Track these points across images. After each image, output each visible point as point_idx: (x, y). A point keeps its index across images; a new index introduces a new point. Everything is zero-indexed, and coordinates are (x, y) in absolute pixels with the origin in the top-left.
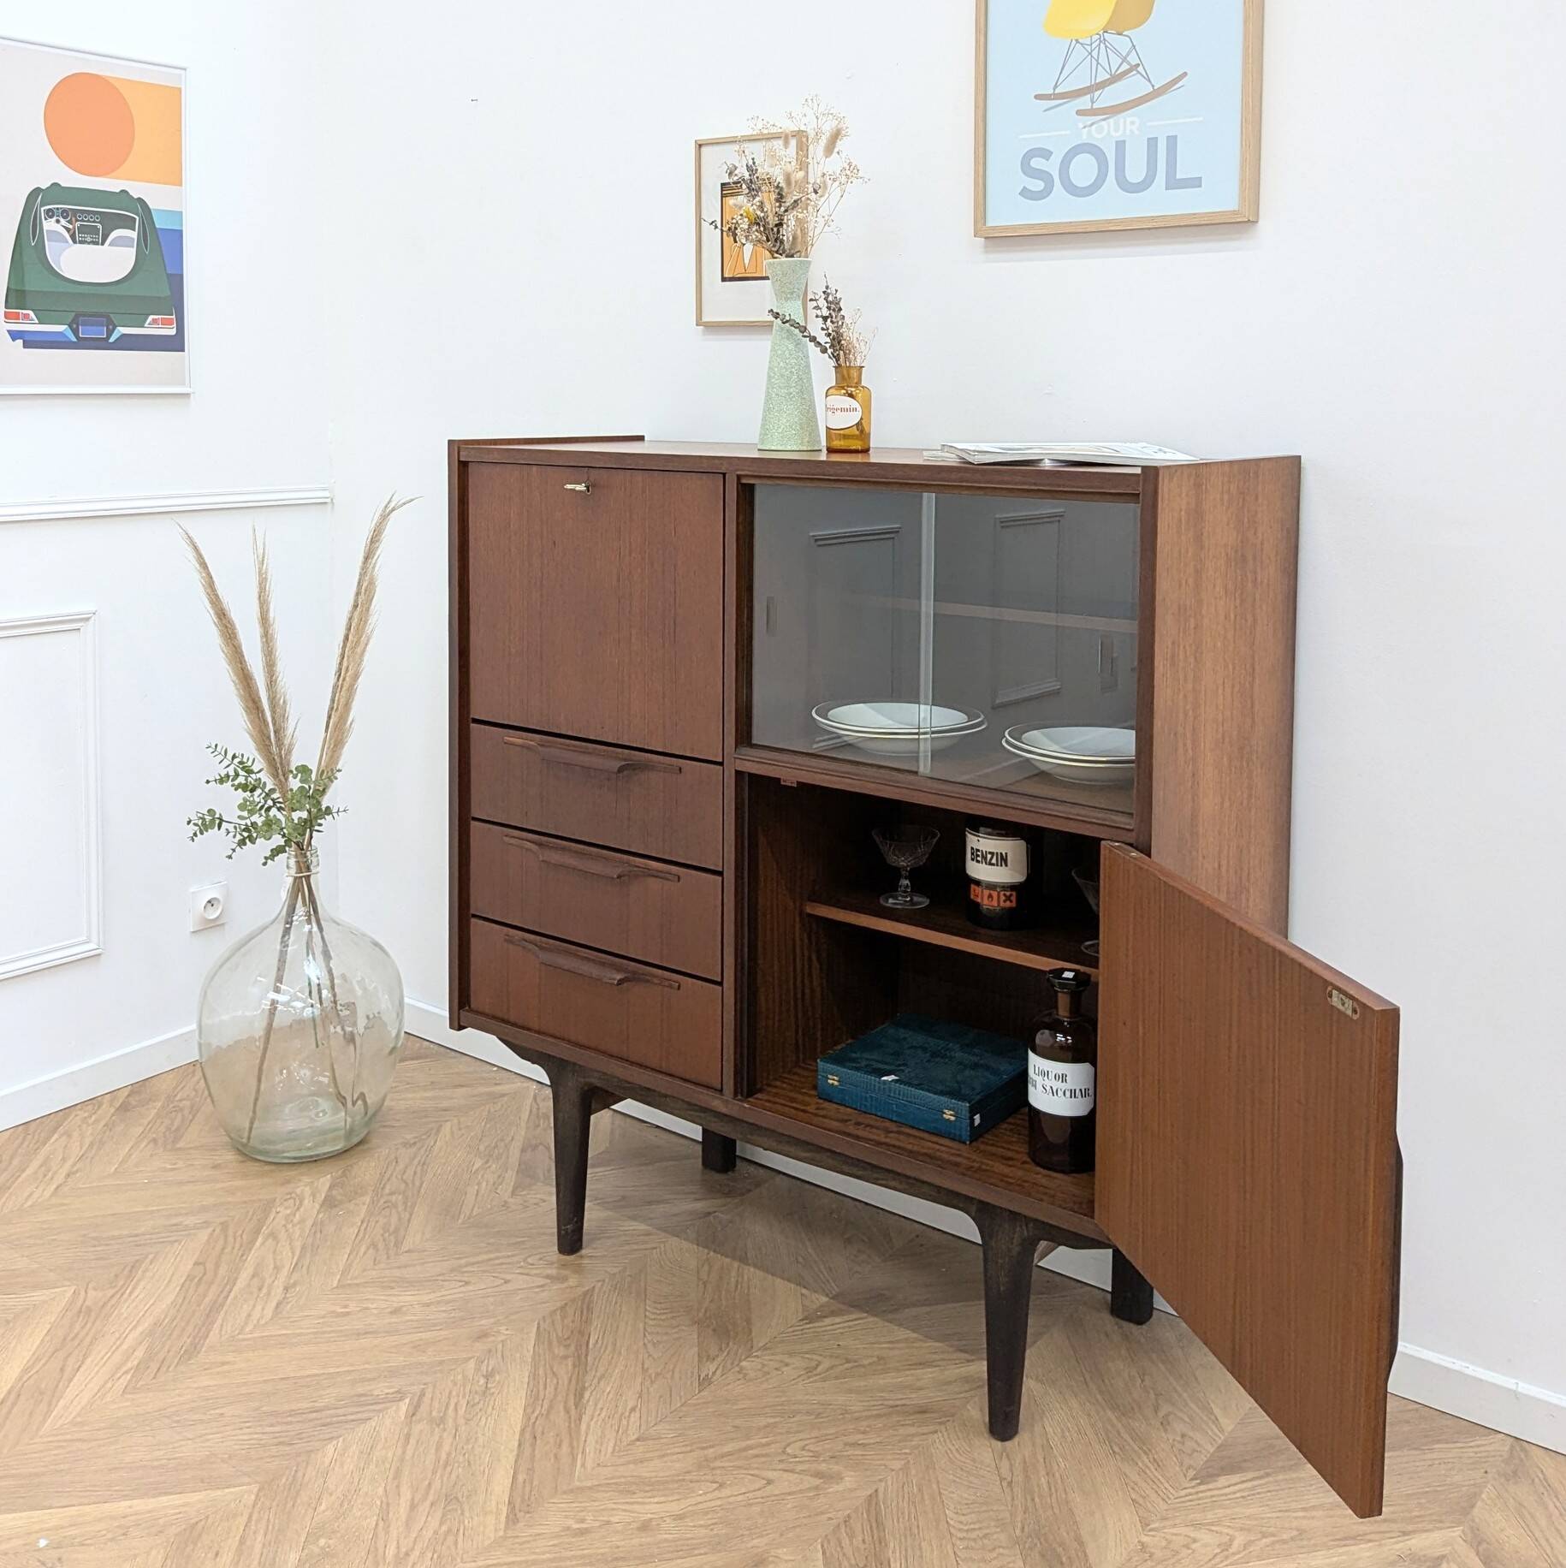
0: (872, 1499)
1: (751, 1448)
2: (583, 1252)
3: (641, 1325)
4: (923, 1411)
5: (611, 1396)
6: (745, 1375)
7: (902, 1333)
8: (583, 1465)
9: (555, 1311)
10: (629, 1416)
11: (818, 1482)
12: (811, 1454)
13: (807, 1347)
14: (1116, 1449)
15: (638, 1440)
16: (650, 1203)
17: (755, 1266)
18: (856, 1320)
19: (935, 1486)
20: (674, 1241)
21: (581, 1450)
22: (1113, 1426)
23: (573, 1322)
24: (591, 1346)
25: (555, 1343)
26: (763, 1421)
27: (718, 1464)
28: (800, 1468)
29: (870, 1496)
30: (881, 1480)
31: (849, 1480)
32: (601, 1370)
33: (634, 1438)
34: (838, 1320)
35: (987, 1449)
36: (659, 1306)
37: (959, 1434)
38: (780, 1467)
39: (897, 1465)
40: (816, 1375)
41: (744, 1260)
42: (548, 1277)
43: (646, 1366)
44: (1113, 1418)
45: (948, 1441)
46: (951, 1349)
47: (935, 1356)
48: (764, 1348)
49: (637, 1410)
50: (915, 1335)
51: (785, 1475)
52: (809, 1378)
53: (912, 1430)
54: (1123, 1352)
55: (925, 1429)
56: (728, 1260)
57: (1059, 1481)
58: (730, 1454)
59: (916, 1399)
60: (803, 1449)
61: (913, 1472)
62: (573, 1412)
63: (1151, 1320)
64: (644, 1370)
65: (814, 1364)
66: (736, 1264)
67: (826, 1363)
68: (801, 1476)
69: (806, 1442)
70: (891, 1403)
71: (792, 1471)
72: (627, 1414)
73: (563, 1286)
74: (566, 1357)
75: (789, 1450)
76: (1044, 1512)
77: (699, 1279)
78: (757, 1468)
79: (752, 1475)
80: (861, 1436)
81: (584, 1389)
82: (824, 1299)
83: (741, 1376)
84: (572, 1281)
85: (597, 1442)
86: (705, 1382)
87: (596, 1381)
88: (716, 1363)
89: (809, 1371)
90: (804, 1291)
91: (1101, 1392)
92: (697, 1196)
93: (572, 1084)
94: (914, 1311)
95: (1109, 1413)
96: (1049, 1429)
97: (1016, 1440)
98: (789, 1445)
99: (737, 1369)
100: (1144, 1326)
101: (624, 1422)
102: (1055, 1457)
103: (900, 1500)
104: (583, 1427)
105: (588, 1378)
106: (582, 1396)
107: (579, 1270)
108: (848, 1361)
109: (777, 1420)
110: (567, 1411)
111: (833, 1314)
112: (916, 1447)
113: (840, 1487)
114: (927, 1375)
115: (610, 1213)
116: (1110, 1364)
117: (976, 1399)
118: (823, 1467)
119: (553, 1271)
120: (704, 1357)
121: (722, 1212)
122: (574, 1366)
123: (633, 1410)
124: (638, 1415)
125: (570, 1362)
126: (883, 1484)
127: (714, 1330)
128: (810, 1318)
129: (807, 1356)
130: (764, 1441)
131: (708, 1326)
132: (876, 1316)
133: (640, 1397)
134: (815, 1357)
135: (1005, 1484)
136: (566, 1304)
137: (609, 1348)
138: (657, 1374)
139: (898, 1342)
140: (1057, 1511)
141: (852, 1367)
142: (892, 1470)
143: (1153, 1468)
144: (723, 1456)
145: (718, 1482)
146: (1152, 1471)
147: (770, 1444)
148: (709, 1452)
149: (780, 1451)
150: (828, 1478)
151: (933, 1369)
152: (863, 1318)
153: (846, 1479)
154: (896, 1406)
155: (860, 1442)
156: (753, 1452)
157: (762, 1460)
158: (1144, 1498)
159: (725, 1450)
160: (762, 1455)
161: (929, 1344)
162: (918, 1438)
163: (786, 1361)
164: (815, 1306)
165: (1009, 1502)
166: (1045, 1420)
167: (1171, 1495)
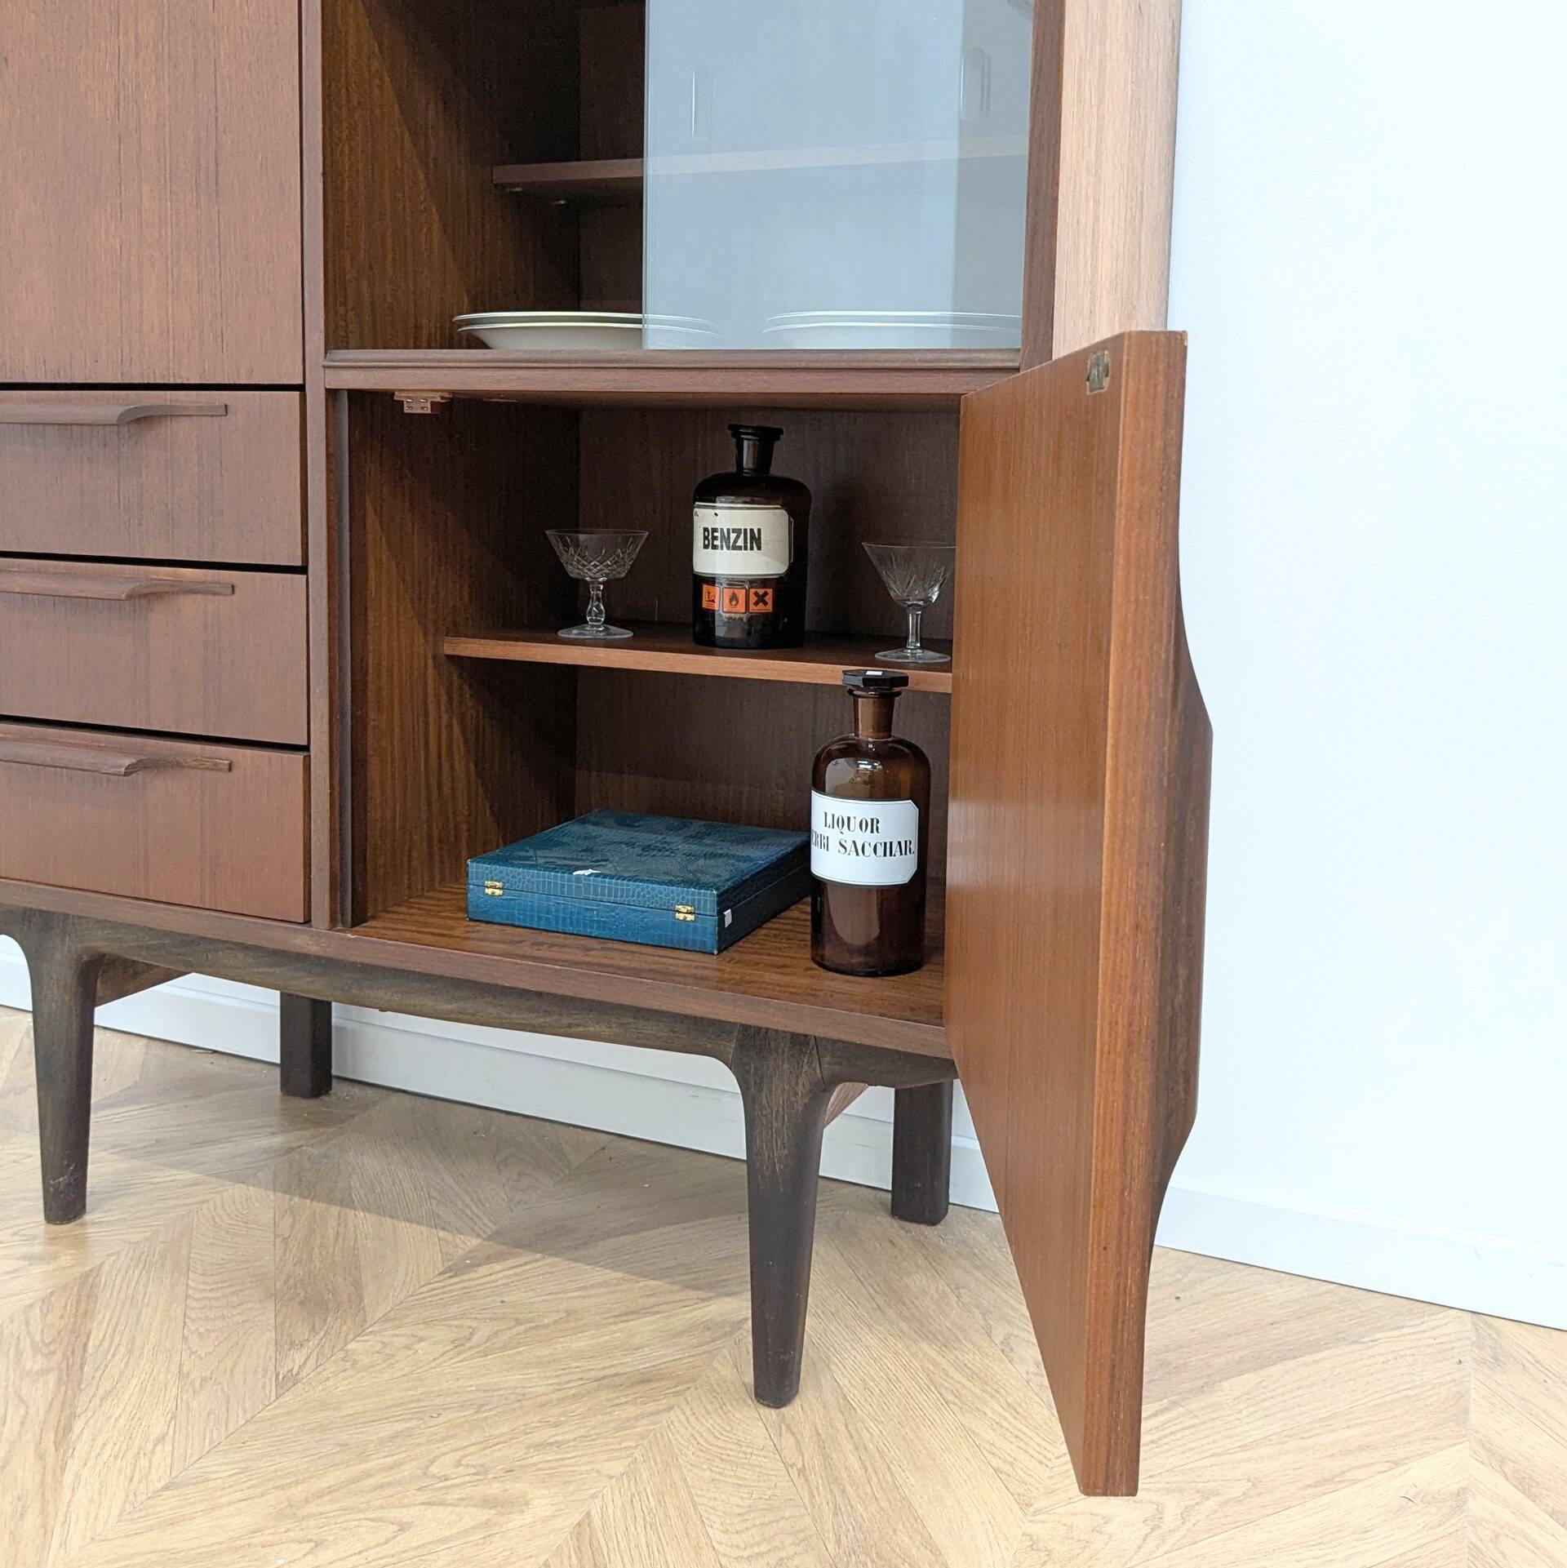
0: (584, 1528)
1: (368, 1474)
2: (87, 1217)
3: (179, 1312)
4: (645, 1379)
5: (122, 1422)
6: (355, 1362)
7: (598, 1274)
8: (63, 1544)
9: (31, 1306)
10: (153, 1451)
11: (487, 1514)
12: (473, 1471)
13: (453, 1310)
14: (951, 1398)
15: (166, 1488)
16: (204, 1143)
17: (365, 1209)
18: (525, 1264)
19: (683, 1493)
20: (237, 1190)
21: (61, 1518)
22: (936, 1364)
23: (62, 1317)
24: (90, 1349)
25: (28, 1352)
26: (387, 1429)
27: (310, 1509)
28: (456, 1494)
29: (579, 1524)
30: (593, 1496)
31: (541, 1504)
32: (106, 1385)
33: (159, 1486)
34: (497, 1267)
35: (756, 1421)
36: (210, 1280)
37: (709, 1407)
38: (421, 1499)
39: (618, 1467)
40: (471, 1348)
41: (347, 1202)
42: (24, 1257)
43: (185, 1370)
44: (933, 1354)
45: (692, 1419)
46: (675, 1288)
47: (653, 1300)
48: (385, 1319)
49: (168, 1439)
50: (620, 1275)
51: (431, 1510)
52: (459, 1354)
53: (632, 1410)
54: (921, 1261)
55: (652, 1407)
56: (320, 1207)
57: (877, 1456)
58: (330, 1490)
59: (632, 1364)
60: (458, 1464)
61: (645, 1475)
62: (50, 1459)
63: (947, 1217)
64: (182, 1375)
65: (467, 1332)
66: (335, 1209)
67: (484, 1331)
68: (457, 1509)
69: (462, 1453)
70: (593, 1374)
71: (442, 1503)
72: (150, 1447)
73: (51, 1267)
74: (44, 1372)
75: (434, 1470)
76: (866, 1510)
77: (276, 1236)
78: (382, 1507)
79: (372, 1520)
80: (553, 1431)
81: (73, 1416)
82: (474, 1242)
83: (348, 1365)
84: (66, 1259)
85: (92, 1501)
86: (286, 1382)
87: (96, 1401)
88: (305, 1351)
89: (459, 1344)
90: (442, 1234)
91: (904, 1319)
92: (274, 1129)
93: (64, 955)
94: (611, 1243)
95: (924, 1346)
96: (843, 1381)
97: (797, 1403)
98: (432, 1462)
99: (341, 1355)
100: (939, 1226)
101: (144, 1462)
102: (862, 1421)
103: (630, 1522)
104: (69, 1477)
105: (84, 1398)
106: (68, 1428)
107: (80, 1243)
108: (519, 1322)
109: (413, 1423)
110: (41, 1457)
111: (490, 1259)
112: (643, 1436)
113: (527, 1517)
114: (644, 1327)
115: (136, 1162)
116: (908, 1281)
117: (725, 1352)
118: (494, 1489)
119: (37, 1249)
120: (285, 1342)
121: (312, 1146)
122: (59, 1382)
123: (161, 1440)
124: (168, 1447)
125: (52, 1378)
126: (598, 1502)
127: (302, 1303)
128: (455, 1269)
129: (453, 1323)
130: (389, 1460)
131: (291, 1299)
132: (555, 1255)
133: (174, 1417)
134: (468, 1323)
135: (794, 1472)
136: (52, 1293)
137: (123, 1350)
138: (204, 1380)
139: (593, 1286)
140: (884, 1504)
141: (527, 1330)
142: (611, 1477)
143: (1010, 1418)
144: (320, 1494)
145: (311, 1540)
146: (1010, 1423)
147: (401, 1463)
148: (296, 1492)
149: (419, 1472)
150: (504, 1505)
151: (652, 1318)
152: (537, 1261)
153: (536, 1502)
154: (604, 1378)
155: (552, 1440)
156: (372, 1481)
157: (389, 1491)
158: (1011, 1464)
159: (323, 1484)
160: (389, 1484)
161: (641, 1284)
162: (645, 1421)
163: (421, 1334)
164: (461, 1252)
165: (806, 1501)
166: (834, 1368)
167: (1049, 1455)
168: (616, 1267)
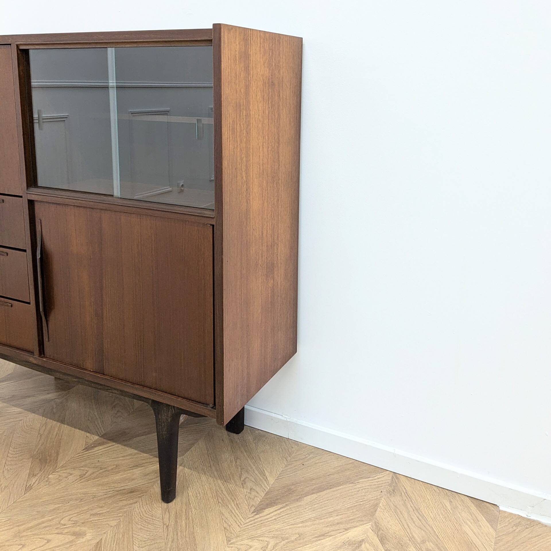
0: (99, 544)
1: (43, 522)
3: (4, 462)
4: (132, 492)
6: (50, 482)
7: (130, 451)
11: (73, 538)
12: (73, 523)
13: (83, 464)
14: (220, 501)
17: (68, 425)
18: (110, 446)
19: (130, 533)
20: (32, 416)
22: (220, 487)
26: (52, 507)
27: (25, 534)
28: (65, 531)
29: (98, 542)
30: (104, 533)
34: (101, 447)
35: (159, 508)
36: (16, 450)
37: (148, 502)
38: (56, 532)
39: (114, 523)
40: (84, 478)
41: (63, 422)
44: (220, 483)
45: (141, 506)
46: (151, 457)
47: (143, 461)
48: (62, 467)
50: (136, 451)
51: (57, 535)
52: (80, 480)
53: (125, 502)
54: (229, 448)
55: (131, 502)
56: (55, 422)
57: (191, 522)
58: (31, 528)
59: (130, 485)
60: (69, 520)
61: (122, 526)
63: (243, 431)
65: (84, 472)
66: (58, 424)
67: (91, 471)
68: (65, 536)
69: (71, 516)
70: (117, 489)
71: (61, 533)
75: (62, 522)
76: (182, 541)
77: (39, 434)
78: (44, 534)
79: (40, 538)
80: (100, 509)
82: (97, 437)
83: (48, 483)
86: (28, 489)
88: (36, 478)
89: (82, 476)
90: (88, 435)
91: (216, 471)
92: (48, 392)
94: (138, 439)
95: (219, 481)
96: (190, 494)
97: (174, 501)
98: (63, 519)
99: (46, 480)
100: (239, 435)
102: (191, 509)
108: (101, 469)
109: (60, 505)
111: (100, 444)
112: (125, 512)
113: (84, 540)
114: (137, 472)
116: (223, 456)
118: (77, 529)
120: (31, 474)
121: (59, 399)
126: (105, 535)
127: (40, 460)
128: (88, 448)
129: (82, 468)
130: (50, 518)
131: (37, 458)
132: (119, 443)
134: (86, 469)
135: (165, 527)
138: (5, 487)
139: (127, 456)
140: (187, 539)
141: (103, 472)
142: (111, 526)
143: (235, 509)
144: (28, 529)
145: (21, 545)
146: (235, 511)
147: (53, 519)
148: (21, 528)
149: (58, 522)
150: (78, 535)
151: (141, 468)
152: (113, 445)
153: (88, 534)
154: (120, 490)
155: (99, 513)
156: (44, 525)
157: (47, 529)
158: (230, 526)
159: (30, 525)
160: (48, 526)
161: (142, 455)
162: (127, 507)
163: (71, 472)
164: (91, 441)
165: (165, 537)
166: (189, 489)
167: (242, 523)
168: (135, 448)
